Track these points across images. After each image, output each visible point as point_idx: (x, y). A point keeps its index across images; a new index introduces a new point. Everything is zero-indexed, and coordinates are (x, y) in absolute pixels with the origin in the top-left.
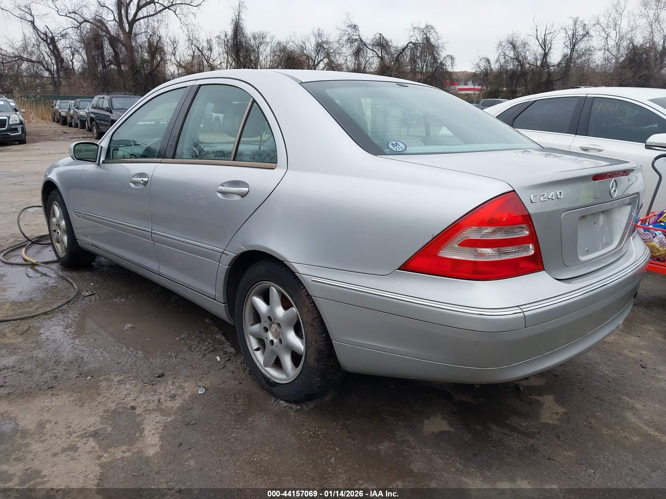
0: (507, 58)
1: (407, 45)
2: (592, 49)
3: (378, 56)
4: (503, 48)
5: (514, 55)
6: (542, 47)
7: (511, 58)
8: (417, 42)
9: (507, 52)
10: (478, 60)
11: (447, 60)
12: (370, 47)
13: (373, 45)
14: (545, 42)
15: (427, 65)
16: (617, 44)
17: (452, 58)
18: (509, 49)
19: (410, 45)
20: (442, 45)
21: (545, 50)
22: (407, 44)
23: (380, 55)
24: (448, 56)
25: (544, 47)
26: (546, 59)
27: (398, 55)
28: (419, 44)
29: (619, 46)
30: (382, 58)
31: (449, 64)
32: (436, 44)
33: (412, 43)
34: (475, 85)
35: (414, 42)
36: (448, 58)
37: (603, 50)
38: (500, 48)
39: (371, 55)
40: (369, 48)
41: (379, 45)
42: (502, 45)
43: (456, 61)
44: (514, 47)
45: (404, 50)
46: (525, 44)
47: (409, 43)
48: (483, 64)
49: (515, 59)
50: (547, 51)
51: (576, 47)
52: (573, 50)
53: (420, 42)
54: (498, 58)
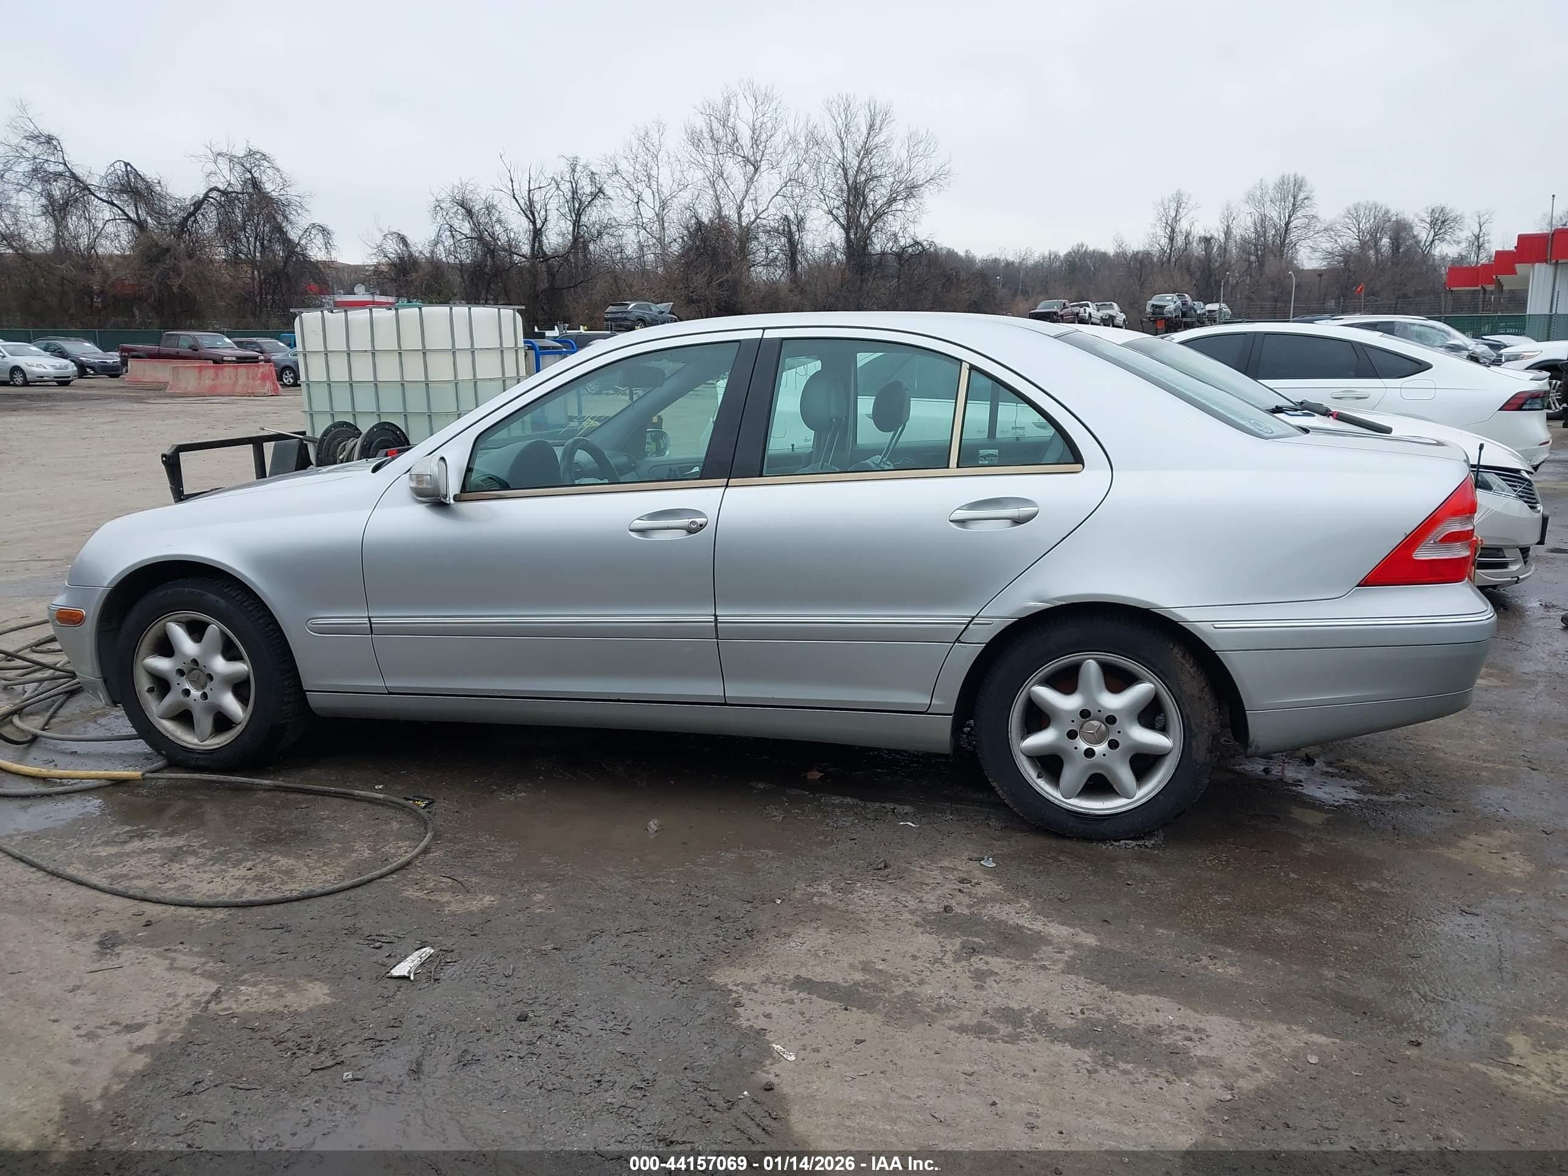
0: (459, 237)
1: (206, 196)
2: (614, 224)
3: (129, 219)
4: (445, 213)
5: (472, 230)
6: (527, 217)
7: (467, 238)
8: (230, 189)
9: (456, 224)
10: (378, 238)
11: (312, 236)
12: (103, 195)
13: (110, 191)
14: (531, 206)
15: (262, 245)
16: (657, 215)
17: (324, 231)
18: (460, 217)
19: (214, 194)
20: (298, 199)
21: (534, 223)
22: (205, 192)
23: (133, 215)
24: (314, 226)
25: (531, 217)
26: (540, 242)
27: (186, 219)
28: (234, 195)
29: (663, 219)
30: (140, 225)
31: (320, 246)
32: (282, 198)
33: (219, 190)
34: (373, 294)
35: (222, 187)
36: (314, 232)
37: (634, 227)
38: (440, 214)
39: (107, 215)
40: (100, 199)
41: (126, 192)
42: (441, 208)
43: (336, 239)
44: (469, 213)
45: (198, 205)
46: (490, 208)
47: (212, 190)
48: (393, 248)
49: (475, 238)
50: (539, 226)
51: (584, 219)
52: (577, 223)
53: (238, 188)
54: (439, 236)
